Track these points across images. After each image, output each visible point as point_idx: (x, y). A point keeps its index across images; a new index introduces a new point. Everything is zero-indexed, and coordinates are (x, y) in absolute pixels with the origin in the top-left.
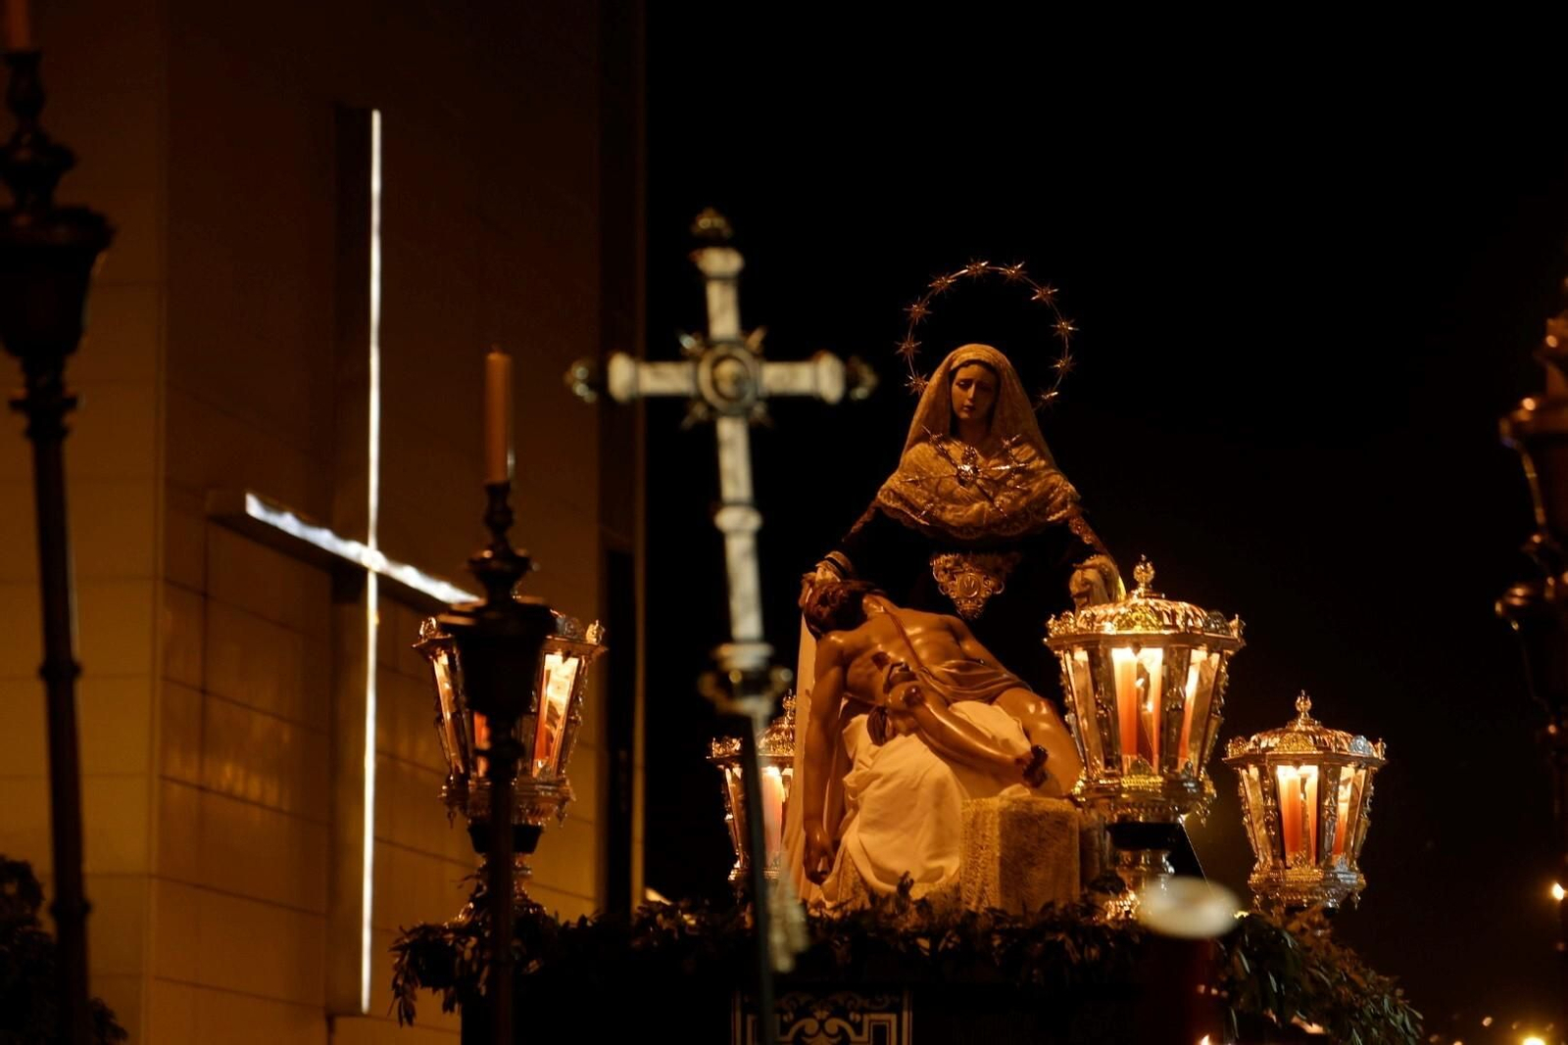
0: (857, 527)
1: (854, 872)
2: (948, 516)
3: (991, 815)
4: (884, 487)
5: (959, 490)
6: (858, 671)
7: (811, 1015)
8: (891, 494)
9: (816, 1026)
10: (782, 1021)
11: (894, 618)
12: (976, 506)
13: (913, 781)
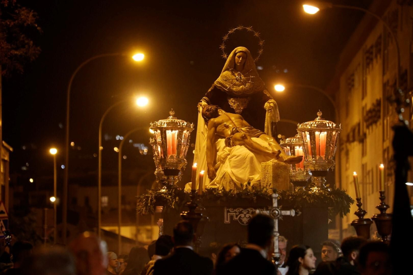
0: (209, 90)
1: (229, 178)
2: (234, 89)
3: (270, 166)
4: (216, 81)
5: (237, 82)
6: (219, 128)
7: (243, 213)
8: (218, 83)
9: (244, 215)
10: (236, 215)
11: (227, 115)
12: (241, 87)
13: (245, 157)
